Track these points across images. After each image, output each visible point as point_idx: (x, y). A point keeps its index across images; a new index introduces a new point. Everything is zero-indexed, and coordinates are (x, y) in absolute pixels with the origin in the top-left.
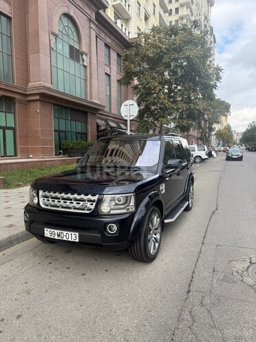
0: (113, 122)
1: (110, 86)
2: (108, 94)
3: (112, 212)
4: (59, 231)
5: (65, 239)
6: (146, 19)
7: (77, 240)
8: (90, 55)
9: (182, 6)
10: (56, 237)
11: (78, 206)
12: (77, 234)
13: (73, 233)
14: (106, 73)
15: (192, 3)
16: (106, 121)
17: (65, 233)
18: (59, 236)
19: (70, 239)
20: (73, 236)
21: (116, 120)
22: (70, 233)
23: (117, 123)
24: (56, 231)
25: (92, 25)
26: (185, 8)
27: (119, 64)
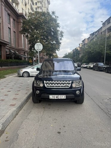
0: (13, 50)
1: (10, 33)
2: (10, 37)
3: (76, 87)
4: (57, 96)
5: (60, 98)
6: (26, 5)
7: (65, 98)
8: (2, 18)
9: (38, 2)
10: (56, 98)
11: (63, 86)
12: (65, 96)
13: (63, 96)
14: (9, 28)
15: (43, 2)
16: (9, 49)
17: (60, 96)
18: (57, 97)
19: (62, 98)
20: (63, 97)
21: (14, 50)
22: (62, 96)
23: (14, 51)
24: (56, 96)
25: (3, 4)
26: (40, 3)
27: (14, 24)
